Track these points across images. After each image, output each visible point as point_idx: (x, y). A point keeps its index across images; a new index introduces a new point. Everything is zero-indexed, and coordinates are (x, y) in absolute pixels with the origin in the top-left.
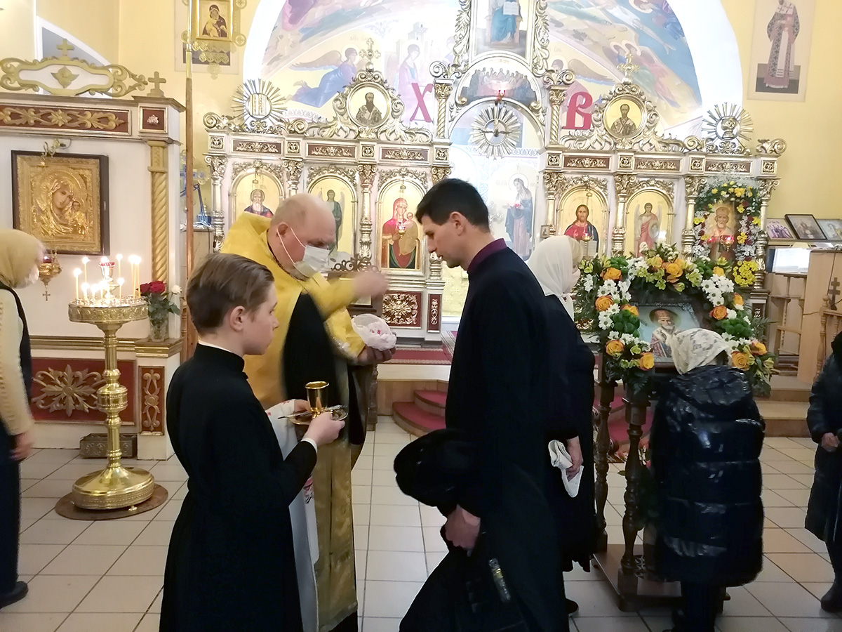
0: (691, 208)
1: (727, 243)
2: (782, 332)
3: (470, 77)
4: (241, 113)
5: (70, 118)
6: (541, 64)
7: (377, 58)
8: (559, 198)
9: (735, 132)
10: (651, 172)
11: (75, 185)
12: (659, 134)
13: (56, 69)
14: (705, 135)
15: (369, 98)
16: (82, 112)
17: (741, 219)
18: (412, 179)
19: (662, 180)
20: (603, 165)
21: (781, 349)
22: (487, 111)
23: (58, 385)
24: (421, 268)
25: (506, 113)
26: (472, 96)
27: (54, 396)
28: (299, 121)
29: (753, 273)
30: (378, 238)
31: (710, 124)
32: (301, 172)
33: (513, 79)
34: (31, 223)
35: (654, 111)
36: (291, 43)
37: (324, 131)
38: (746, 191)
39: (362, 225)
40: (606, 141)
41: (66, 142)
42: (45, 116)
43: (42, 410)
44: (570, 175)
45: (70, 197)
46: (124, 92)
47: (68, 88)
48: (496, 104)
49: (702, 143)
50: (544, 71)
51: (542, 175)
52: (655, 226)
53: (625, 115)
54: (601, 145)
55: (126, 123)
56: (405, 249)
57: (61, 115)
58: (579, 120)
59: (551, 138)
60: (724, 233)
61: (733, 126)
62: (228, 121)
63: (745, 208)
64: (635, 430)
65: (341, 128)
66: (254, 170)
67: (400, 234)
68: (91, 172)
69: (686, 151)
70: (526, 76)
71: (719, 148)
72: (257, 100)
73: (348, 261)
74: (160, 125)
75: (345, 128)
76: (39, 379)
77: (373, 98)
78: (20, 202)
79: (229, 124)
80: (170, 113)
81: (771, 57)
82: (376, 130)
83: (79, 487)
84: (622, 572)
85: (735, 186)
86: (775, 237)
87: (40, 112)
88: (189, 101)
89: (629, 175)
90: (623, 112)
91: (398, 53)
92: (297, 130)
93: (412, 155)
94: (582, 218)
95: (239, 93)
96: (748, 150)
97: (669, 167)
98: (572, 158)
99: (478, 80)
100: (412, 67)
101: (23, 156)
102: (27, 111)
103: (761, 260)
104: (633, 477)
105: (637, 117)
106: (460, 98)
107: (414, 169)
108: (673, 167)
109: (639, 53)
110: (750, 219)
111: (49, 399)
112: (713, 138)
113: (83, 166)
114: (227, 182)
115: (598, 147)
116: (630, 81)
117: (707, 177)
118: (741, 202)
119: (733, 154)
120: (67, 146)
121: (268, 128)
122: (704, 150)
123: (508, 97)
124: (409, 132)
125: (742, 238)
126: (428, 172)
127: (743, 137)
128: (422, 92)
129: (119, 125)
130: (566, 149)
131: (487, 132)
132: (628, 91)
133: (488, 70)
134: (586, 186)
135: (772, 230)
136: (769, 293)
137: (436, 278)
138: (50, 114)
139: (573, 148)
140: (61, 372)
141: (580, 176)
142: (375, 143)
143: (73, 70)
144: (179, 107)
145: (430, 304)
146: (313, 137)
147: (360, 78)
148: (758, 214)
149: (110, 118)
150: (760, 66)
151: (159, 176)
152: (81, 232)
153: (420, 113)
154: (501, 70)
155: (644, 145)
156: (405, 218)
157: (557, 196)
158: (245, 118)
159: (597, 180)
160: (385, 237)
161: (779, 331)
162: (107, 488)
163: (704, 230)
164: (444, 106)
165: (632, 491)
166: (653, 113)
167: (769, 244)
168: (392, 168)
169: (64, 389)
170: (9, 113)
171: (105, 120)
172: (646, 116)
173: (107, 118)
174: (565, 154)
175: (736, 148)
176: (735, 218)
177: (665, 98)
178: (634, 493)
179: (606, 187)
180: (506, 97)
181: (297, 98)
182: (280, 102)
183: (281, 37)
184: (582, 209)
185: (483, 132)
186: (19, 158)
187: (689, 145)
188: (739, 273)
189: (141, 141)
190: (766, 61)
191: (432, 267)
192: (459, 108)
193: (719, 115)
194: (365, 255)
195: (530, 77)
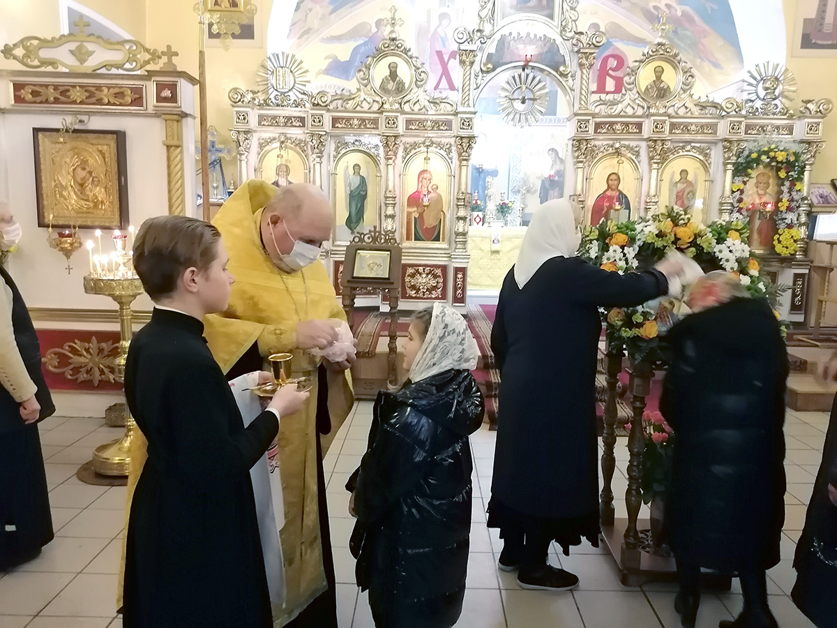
0: (729, 174)
1: (768, 210)
2: (824, 303)
3: (496, 42)
4: (266, 87)
5: (87, 94)
6: (570, 27)
7: (400, 26)
8: (589, 166)
9: (777, 93)
10: (687, 137)
11: (95, 161)
12: (696, 97)
13: (73, 46)
14: (745, 96)
15: (393, 67)
16: (99, 88)
17: (783, 185)
18: (437, 150)
19: (698, 145)
20: (635, 131)
21: (822, 321)
22: (514, 78)
23: (85, 357)
24: (446, 240)
25: (534, 78)
26: (498, 62)
27: (81, 367)
28: (322, 93)
29: (795, 241)
30: (402, 211)
31: (750, 84)
32: (325, 146)
33: (540, 43)
34: (54, 199)
35: (690, 72)
36: (320, 16)
37: (347, 103)
38: (788, 155)
39: (386, 198)
40: (639, 105)
41: (85, 118)
42: (64, 93)
43: (69, 380)
44: (601, 142)
45: (90, 173)
46: (139, 66)
47: (85, 64)
48: (524, 70)
49: (741, 105)
50: (573, 33)
51: (571, 142)
52: (691, 193)
53: (659, 78)
54: (634, 109)
55: (141, 98)
56: (429, 222)
57: (79, 91)
58: (610, 84)
59: (580, 103)
60: (764, 199)
61: (775, 86)
62: (252, 95)
63: (787, 173)
64: (638, 401)
65: (364, 99)
66: (278, 144)
67: (425, 206)
68: (109, 146)
69: (724, 113)
70: (554, 40)
71: (760, 110)
72: (281, 73)
73: (367, 234)
74: (173, 99)
75: (368, 99)
76: (66, 350)
77: (397, 67)
78: (43, 178)
79: (254, 99)
80: (184, 86)
81: (818, 11)
82: (400, 101)
83: (100, 454)
84: (624, 546)
85: (776, 150)
86: (819, 203)
87: (58, 89)
88: (202, 73)
89: (662, 140)
90: (657, 74)
91: (429, 22)
92: (320, 103)
93: (437, 125)
94: (613, 187)
95: (264, 67)
96: (791, 112)
97: (705, 131)
98: (603, 124)
99: (504, 45)
100: (443, 35)
101: (44, 133)
102: (47, 88)
103: (803, 229)
104: (636, 450)
105: (672, 79)
106: (485, 65)
107: (439, 140)
108: (710, 131)
109: (679, 13)
110: (793, 184)
111: (76, 370)
112: (753, 99)
113: (102, 141)
114: (253, 157)
115: (630, 111)
116: (664, 41)
117: (746, 141)
118: (783, 166)
119: (775, 116)
120: (86, 122)
121: (292, 101)
122: (744, 112)
123: (535, 62)
124: (434, 102)
125: (783, 205)
126: (453, 143)
127: (786, 97)
128: (446, 60)
129: (135, 100)
130: (597, 114)
131: (514, 99)
132: (662, 52)
133: (515, 34)
134: (618, 153)
135: (816, 196)
136: (812, 262)
137: (461, 250)
138: (68, 91)
139: (603, 113)
140: (87, 344)
141: (611, 142)
142: (399, 114)
143: (90, 46)
144: (192, 80)
145: (456, 277)
146: (336, 110)
147: (383, 48)
148: (800, 179)
149: (126, 93)
150: (806, 20)
151: (175, 150)
152: (102, 206)
153: (444, 81)
154: (528, 34)
155: (679, 108)
156: (430, 189)
157: (586, 164)
158: (270, 91)
159: (629, 146)
160: (410, 210)
161: (821, 302)
162: (126, 455)
163: (743, 196)
164: (468, 73)
165: (635, 464)
166: (688, 74)
167: (813, 210)
168: (416, 139)
169: (90, 360)
170: (30, 91)
171: (120, 95)
172: (681, 77)
173: (123, 93)
174: (596, 120)
175: (778, 110)
176: (777, 184)
177: (707, 60)
178: (637, 466)
179: (639, 153)
180: (533, 62)
181: (327, 71)
182: (304, 74)
183: (311, 10)
184: (613, 177)
185: (510, 99)
186: (40, 135)
187: (727, 108)
188: (779, 242)
189: (156, 115)
190: (812, 14)
191: (457, 240)
192: (485, 75)
193: (760, 75)
194: (389, 228)
195: (559, 40)
